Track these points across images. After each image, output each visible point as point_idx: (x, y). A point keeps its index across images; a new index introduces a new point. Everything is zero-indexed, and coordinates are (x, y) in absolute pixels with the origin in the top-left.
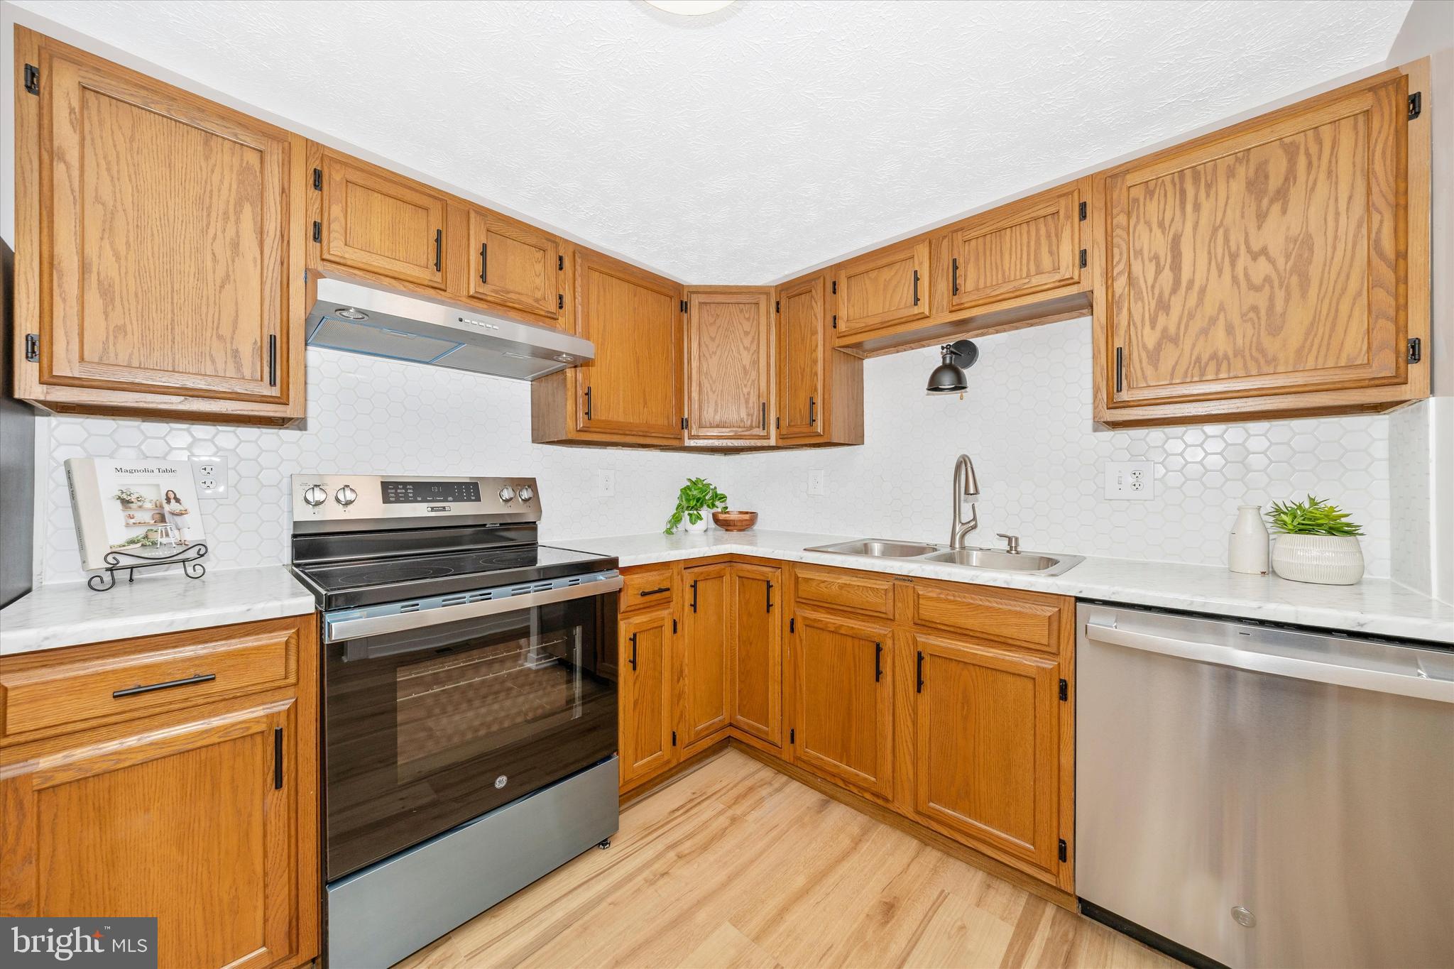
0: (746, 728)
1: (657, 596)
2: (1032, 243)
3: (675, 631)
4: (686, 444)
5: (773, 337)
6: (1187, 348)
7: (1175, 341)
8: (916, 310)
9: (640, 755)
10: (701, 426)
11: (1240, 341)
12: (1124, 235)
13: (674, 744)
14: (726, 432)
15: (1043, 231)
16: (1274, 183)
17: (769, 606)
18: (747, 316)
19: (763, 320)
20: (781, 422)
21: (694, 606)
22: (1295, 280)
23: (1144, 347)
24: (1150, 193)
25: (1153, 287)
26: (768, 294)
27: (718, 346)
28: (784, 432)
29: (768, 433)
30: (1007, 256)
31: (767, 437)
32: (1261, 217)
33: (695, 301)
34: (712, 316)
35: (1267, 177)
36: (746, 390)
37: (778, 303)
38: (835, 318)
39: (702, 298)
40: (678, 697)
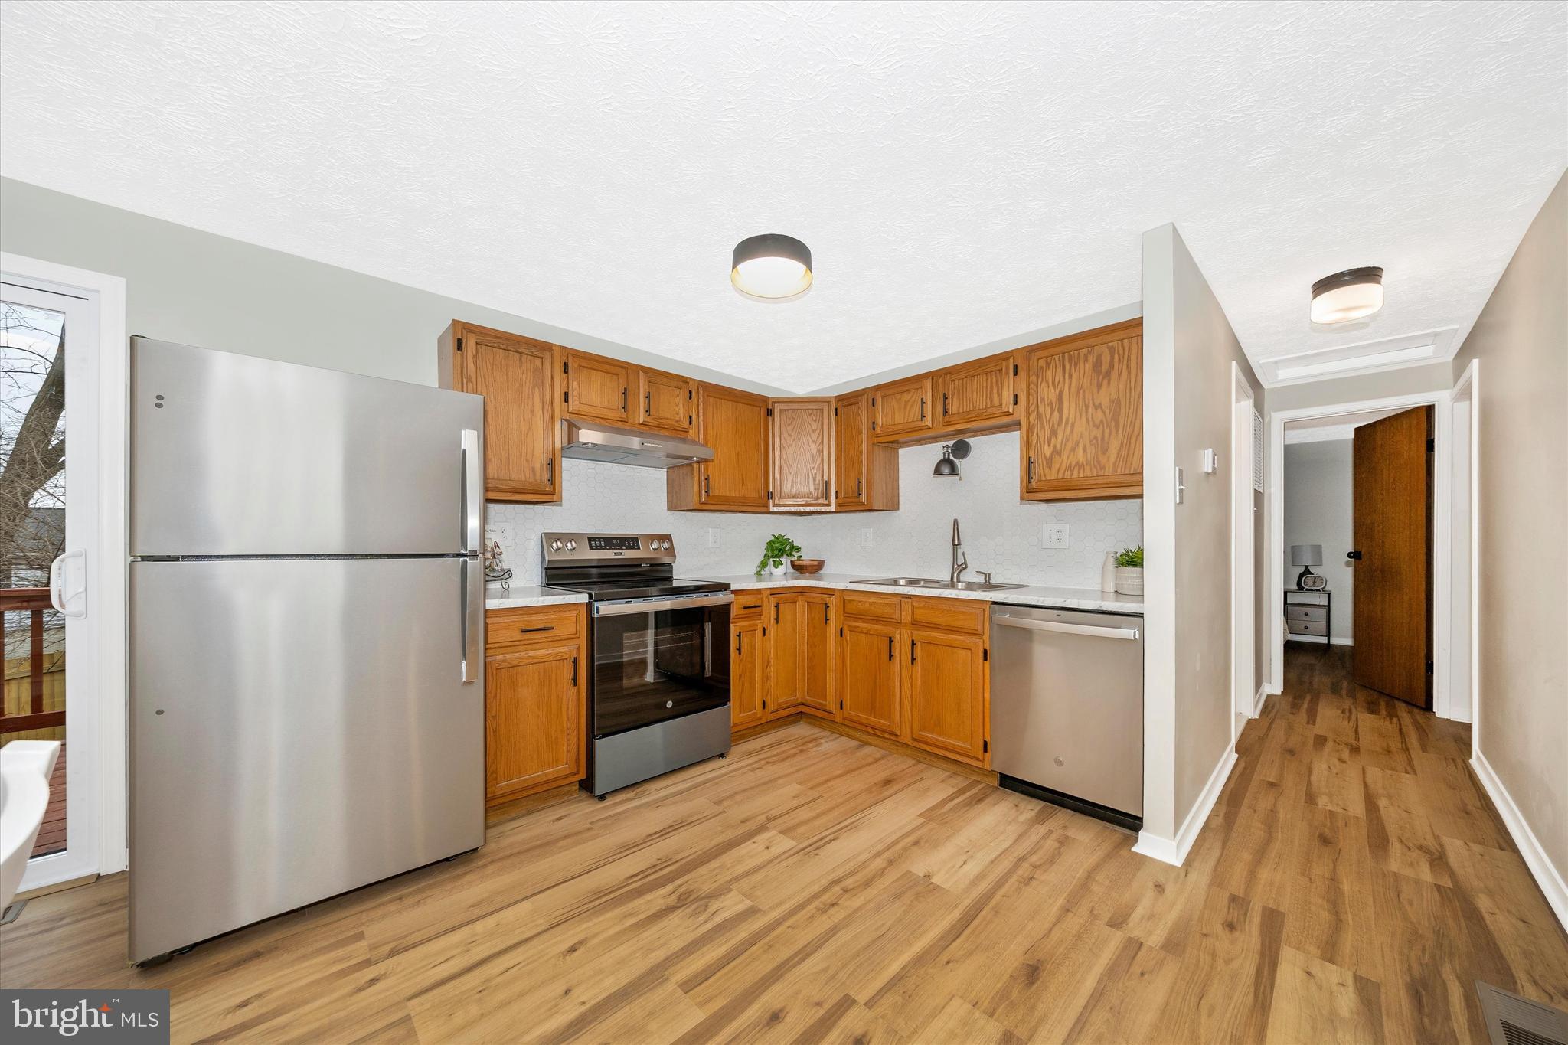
0: (812, 704)
1: (754, 610)
2: (989, 387)
3: (764, 635)
4: (771, 510)
5: (833, 433)
6: (1065, 458)
7: (1059, 453)
8: (923, 423)
9: (742, 710)
10: (781, 498)
11: (1089, 455)
12: (1035, 388)
13: (764, 708)
14: (800, 501)
15: (994, 380)
16: (1105, 368)
17: (827, 620)
18: (814, 418)
19: (826, 421)
20: (839, 494)
21: (777, 619)
22: (1113, 424)
23: (1045, 456)
24: (1048, 364)
25: (1049, 421)
26: (829, 402)
27: (794, 440)
28: (840, 502)
29: (830, 502)
30: (975, 393)
31: (829, 505)
32: (1099, 386)
33: (777, 409)
34: (790, 419)
35: (1101, 363)
36: (813, 472)
37: (836, 409)
38: (874, 423)
39: (783, 407)
40: (766, 679)
